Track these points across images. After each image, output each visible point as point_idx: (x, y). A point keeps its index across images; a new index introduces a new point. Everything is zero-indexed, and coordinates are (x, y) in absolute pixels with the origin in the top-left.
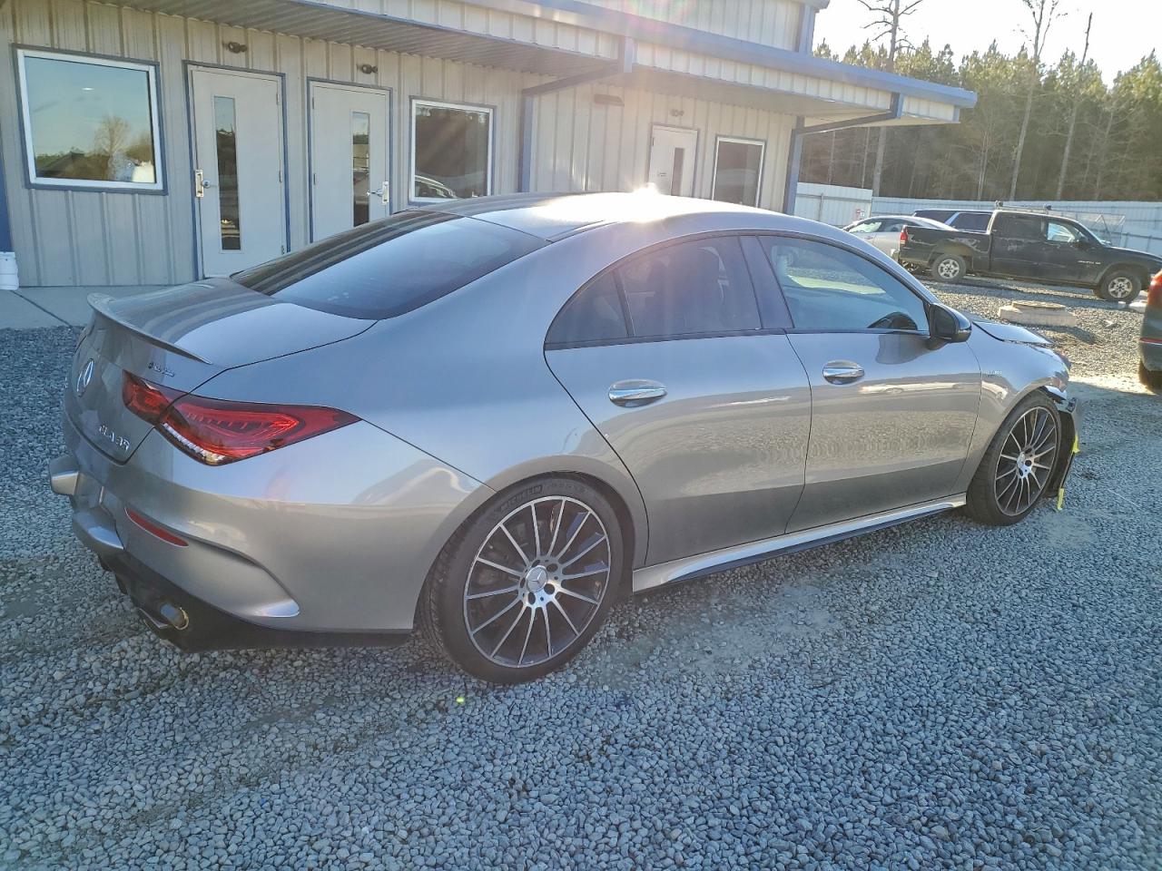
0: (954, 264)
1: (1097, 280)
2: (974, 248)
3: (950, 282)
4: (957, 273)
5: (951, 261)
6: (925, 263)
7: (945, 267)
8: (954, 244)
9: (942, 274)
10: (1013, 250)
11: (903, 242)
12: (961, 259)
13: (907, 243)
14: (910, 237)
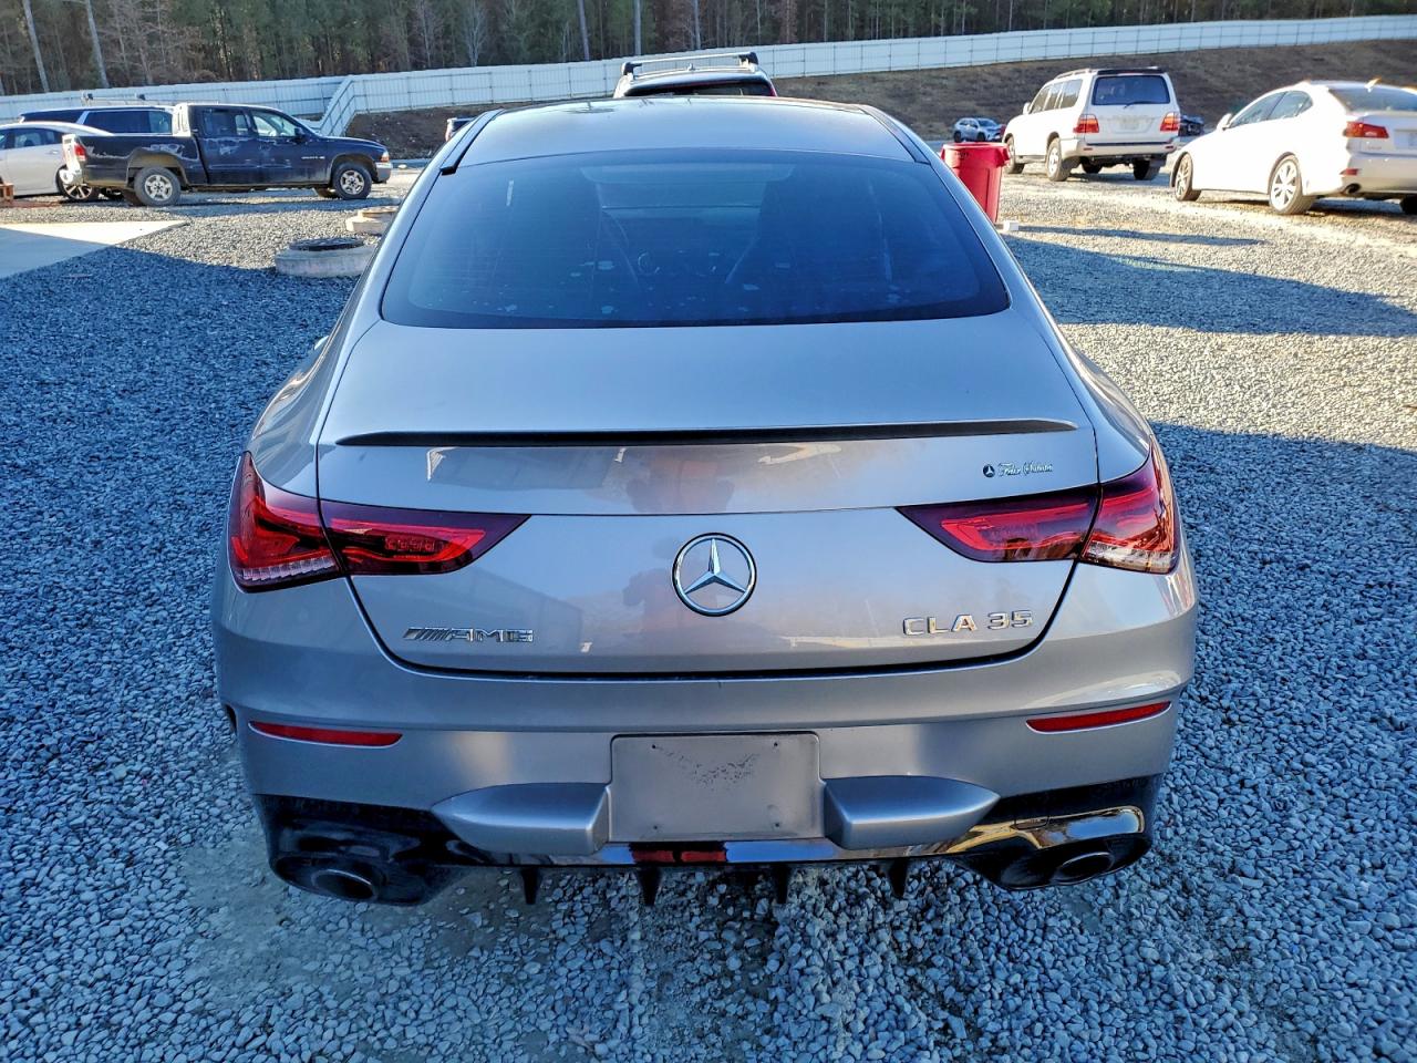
0: (162, 180)
1: (328, 178)
2: (180, 156)
3: (167, 204)
4: (171, 192)
5: (158, 177)
6: (123, 184)
7: (153, 186)
8: (150, 154)
9: (152, 196)
10: (226, 154)
11: (83, 158)
12: (169, 172)
13: (90, 161)
14: (90, 150)
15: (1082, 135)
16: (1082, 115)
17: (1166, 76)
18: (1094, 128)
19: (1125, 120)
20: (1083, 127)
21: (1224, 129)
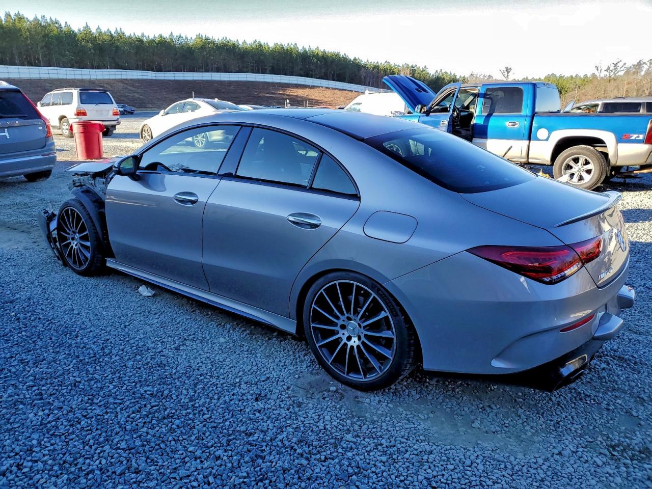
15: (80, 117)
16: (77, 108)
17: (108, 92)
18: (84, 114)
19: (97, 111)
20: (80, 113)
21: (162, 115)
